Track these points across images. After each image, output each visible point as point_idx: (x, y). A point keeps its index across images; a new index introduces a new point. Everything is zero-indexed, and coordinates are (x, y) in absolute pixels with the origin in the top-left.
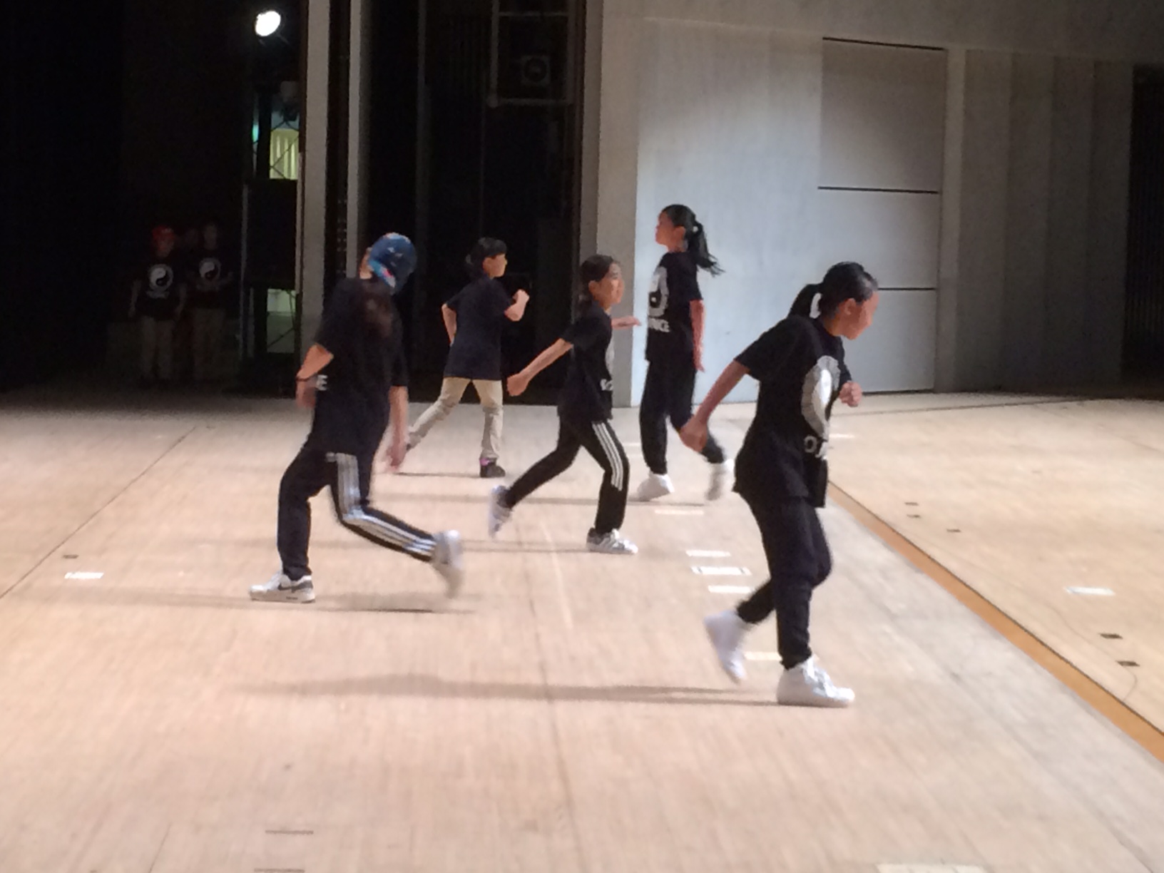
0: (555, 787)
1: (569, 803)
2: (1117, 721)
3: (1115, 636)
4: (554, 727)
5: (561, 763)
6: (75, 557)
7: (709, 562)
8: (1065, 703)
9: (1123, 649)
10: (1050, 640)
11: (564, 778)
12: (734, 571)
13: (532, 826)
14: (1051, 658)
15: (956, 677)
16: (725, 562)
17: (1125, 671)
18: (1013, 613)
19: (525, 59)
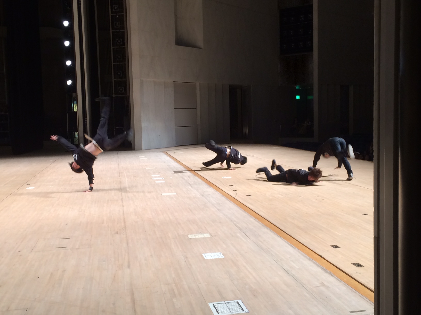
0: (123, 224)
1: (125, 227)
2: (234, 202)
3: (232, 186)
4: (123, 212)
5: (124, 219)
6: (29, 184)
7: (156, 177)
8: (223, 199)
9: (234, 188)
10: (220, 187)
11: (125, 222)
12: (161, 178)
13: (117, 233)
14: (220, 191)
15: (203, 195)
16: (159, 177)
17: (234, 192)
18: (213, 183)
19: (119, 88)
